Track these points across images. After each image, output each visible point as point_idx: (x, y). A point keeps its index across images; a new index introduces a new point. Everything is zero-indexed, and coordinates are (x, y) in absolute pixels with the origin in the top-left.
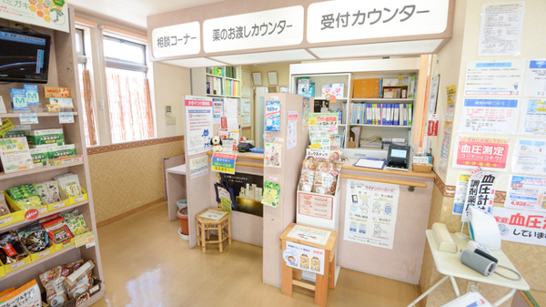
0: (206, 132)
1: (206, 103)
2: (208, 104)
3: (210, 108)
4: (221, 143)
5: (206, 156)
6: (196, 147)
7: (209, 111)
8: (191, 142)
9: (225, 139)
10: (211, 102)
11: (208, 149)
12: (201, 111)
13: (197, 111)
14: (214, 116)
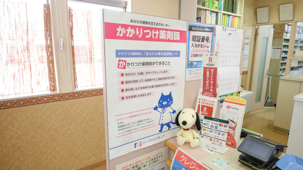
0: (166, 100)
1: (170, 35)
2: (177, 36)
3: (181, 47)
4: (198, 126)
5: (163, 150)
6: (135, 136)
7: (177, 54)
8: (121, 127)
9: (209, 117)
10: (182, 33)
11: (167, 135)
12: (154, 53)
13: (143, 53)
14: (190, 65)
